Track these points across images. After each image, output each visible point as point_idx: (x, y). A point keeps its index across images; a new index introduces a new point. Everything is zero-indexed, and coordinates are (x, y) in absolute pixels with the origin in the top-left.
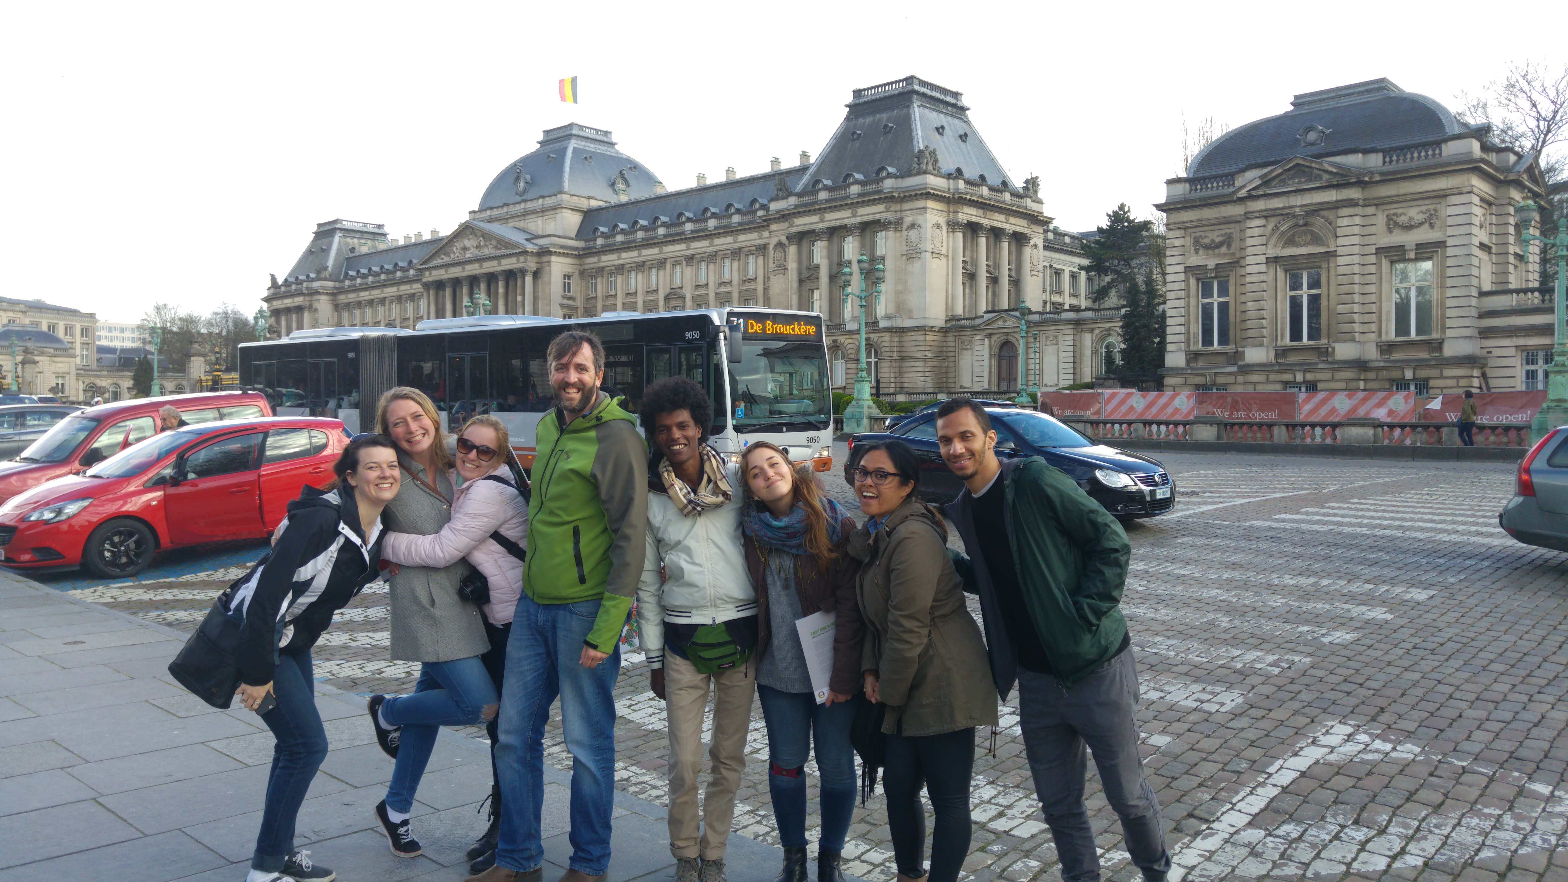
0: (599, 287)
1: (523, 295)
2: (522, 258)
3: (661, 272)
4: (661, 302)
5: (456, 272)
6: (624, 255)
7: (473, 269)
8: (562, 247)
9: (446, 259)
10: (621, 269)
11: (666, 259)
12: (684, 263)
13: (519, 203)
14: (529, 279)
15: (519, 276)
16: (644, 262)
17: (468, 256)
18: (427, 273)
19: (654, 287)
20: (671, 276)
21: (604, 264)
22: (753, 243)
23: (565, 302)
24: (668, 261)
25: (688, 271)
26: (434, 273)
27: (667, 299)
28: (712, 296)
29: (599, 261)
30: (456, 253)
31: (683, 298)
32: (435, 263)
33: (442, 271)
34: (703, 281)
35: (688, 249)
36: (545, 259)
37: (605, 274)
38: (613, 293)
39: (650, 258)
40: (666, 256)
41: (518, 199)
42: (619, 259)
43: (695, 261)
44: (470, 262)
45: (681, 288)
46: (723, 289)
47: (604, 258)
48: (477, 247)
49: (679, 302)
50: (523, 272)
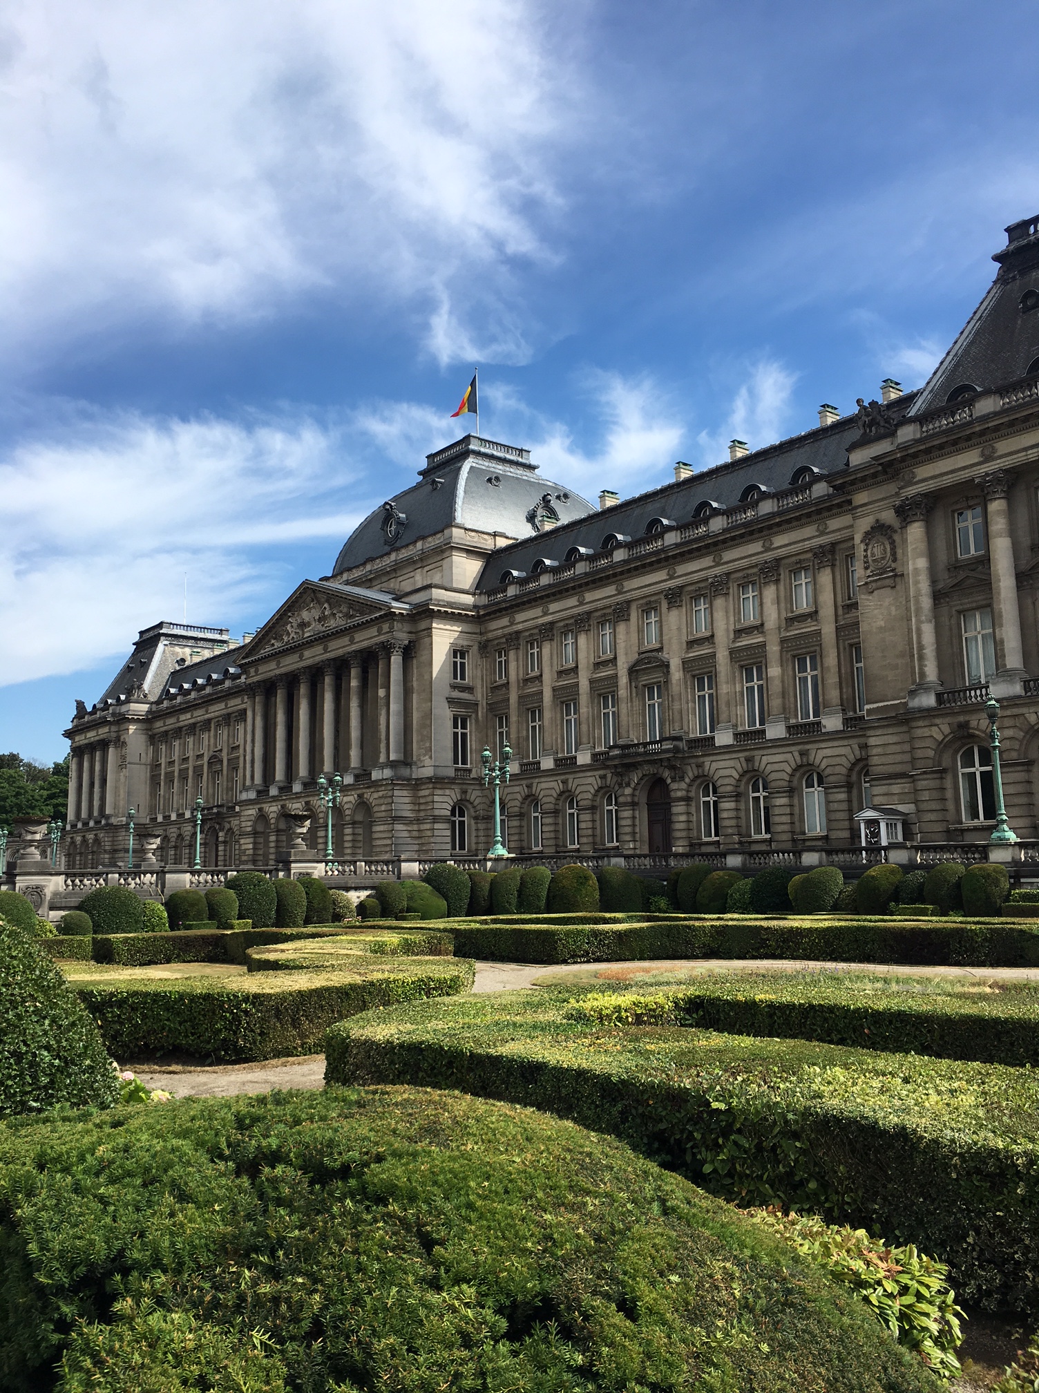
0: (512, 666)
1: (387, 687)
2: (386, 627)
3: (621, 628)
4: (623, 680)
5: (291, 663)
6: (553, 607)
7: (314, 655)
8: (450, 605)
9: (277, 644)
10: (547, 632)
11: (629, 602)
12: (664, 605)
13: (388, 554)
14: (396, 660)
15: (381, 654)
16: (589, 613)
17: (306, 635)
18: (252, 671)
19: (609, 655)
20: (640, 631)
21: (520, 627)
22: (807, 544)
23: (456, 694)
24: (634, 607)
25: (674, 619)
26: (262, 669)
27: (633, 671)
28: (722, 656)
29: (512, 623)
30: (292, 632)
31: (666, 666)
32: (263, 652)
33: (273, 665)
34: (703, 632)
35: (671, 577)
36: (423, 625)
37: (522, 642)
38: (536, 673)
39: (599, 604)
40: (628, 596)
41: (387, 548)
42: (545, 614)
43: (685, 598)
44: (310, 643)
45: (661, 649)
46: (745, 641)
47: (520, 617)
48: (320, 620)
49: (657, 677)
50: (387, 648)
